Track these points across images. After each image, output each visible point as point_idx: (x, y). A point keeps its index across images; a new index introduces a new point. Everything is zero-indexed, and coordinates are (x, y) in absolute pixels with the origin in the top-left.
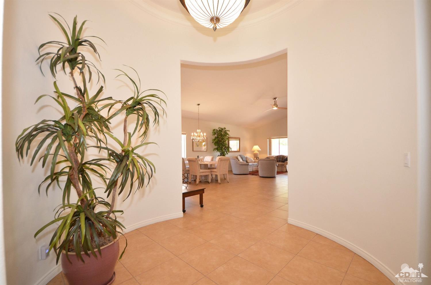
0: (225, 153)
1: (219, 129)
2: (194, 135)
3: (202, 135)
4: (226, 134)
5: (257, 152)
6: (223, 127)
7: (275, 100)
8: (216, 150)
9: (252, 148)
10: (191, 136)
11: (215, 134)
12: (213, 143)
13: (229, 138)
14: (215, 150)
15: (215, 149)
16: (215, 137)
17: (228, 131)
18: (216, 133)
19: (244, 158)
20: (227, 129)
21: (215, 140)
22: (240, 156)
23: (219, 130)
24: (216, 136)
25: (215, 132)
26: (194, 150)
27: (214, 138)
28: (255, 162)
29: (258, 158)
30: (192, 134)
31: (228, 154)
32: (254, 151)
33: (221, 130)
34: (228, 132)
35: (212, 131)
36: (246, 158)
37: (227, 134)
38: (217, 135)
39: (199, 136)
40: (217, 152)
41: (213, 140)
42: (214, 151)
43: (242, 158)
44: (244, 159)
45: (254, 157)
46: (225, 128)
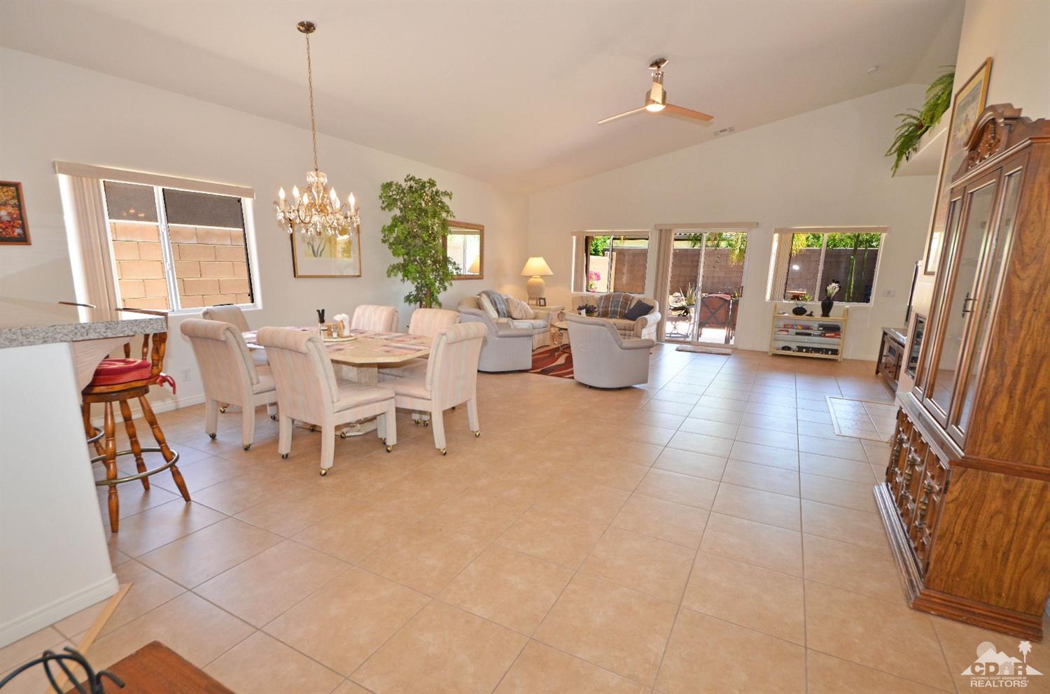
0: (437, 284)
1: (409, 183)
2: (289, 200)
3: (338, 205)
4: (437, 204)
5: (540, 280)
6: (425, 179)
7: (655, 68)
8: (400, 275)
9: (525, 264)
10: (276, 203)
11: (389, 203)
12: (384, 241)
13: (445, 225)
14: (396, 275)
15: (394, 269)
16: (395, 218)
17: (446, 194)
18: (396, 200)
19: (500, 304)
20: (440, 187)
21: (391, 229)
22: (488, 294)
23: (411, 187)
24: (397, 212)
25: (390, 196)
26: (300, 273)
27: (389, 222)
28: (535, 318)
29: (542, 301)
30: (282, 194)
31: (445, 289)
32: (531, 277)
33: (419, 188)
34: (445, 199)
35: (379, 192)
36: (506, 300)
37: (444, 207)
38: (401, 209)
39: (322, 210)
40: (403, 280)
41: (384, 230)
42: (389, 276)
43: (494, 304)
44: (502, 307)
45: (528, 297)
46: (432, 184)
